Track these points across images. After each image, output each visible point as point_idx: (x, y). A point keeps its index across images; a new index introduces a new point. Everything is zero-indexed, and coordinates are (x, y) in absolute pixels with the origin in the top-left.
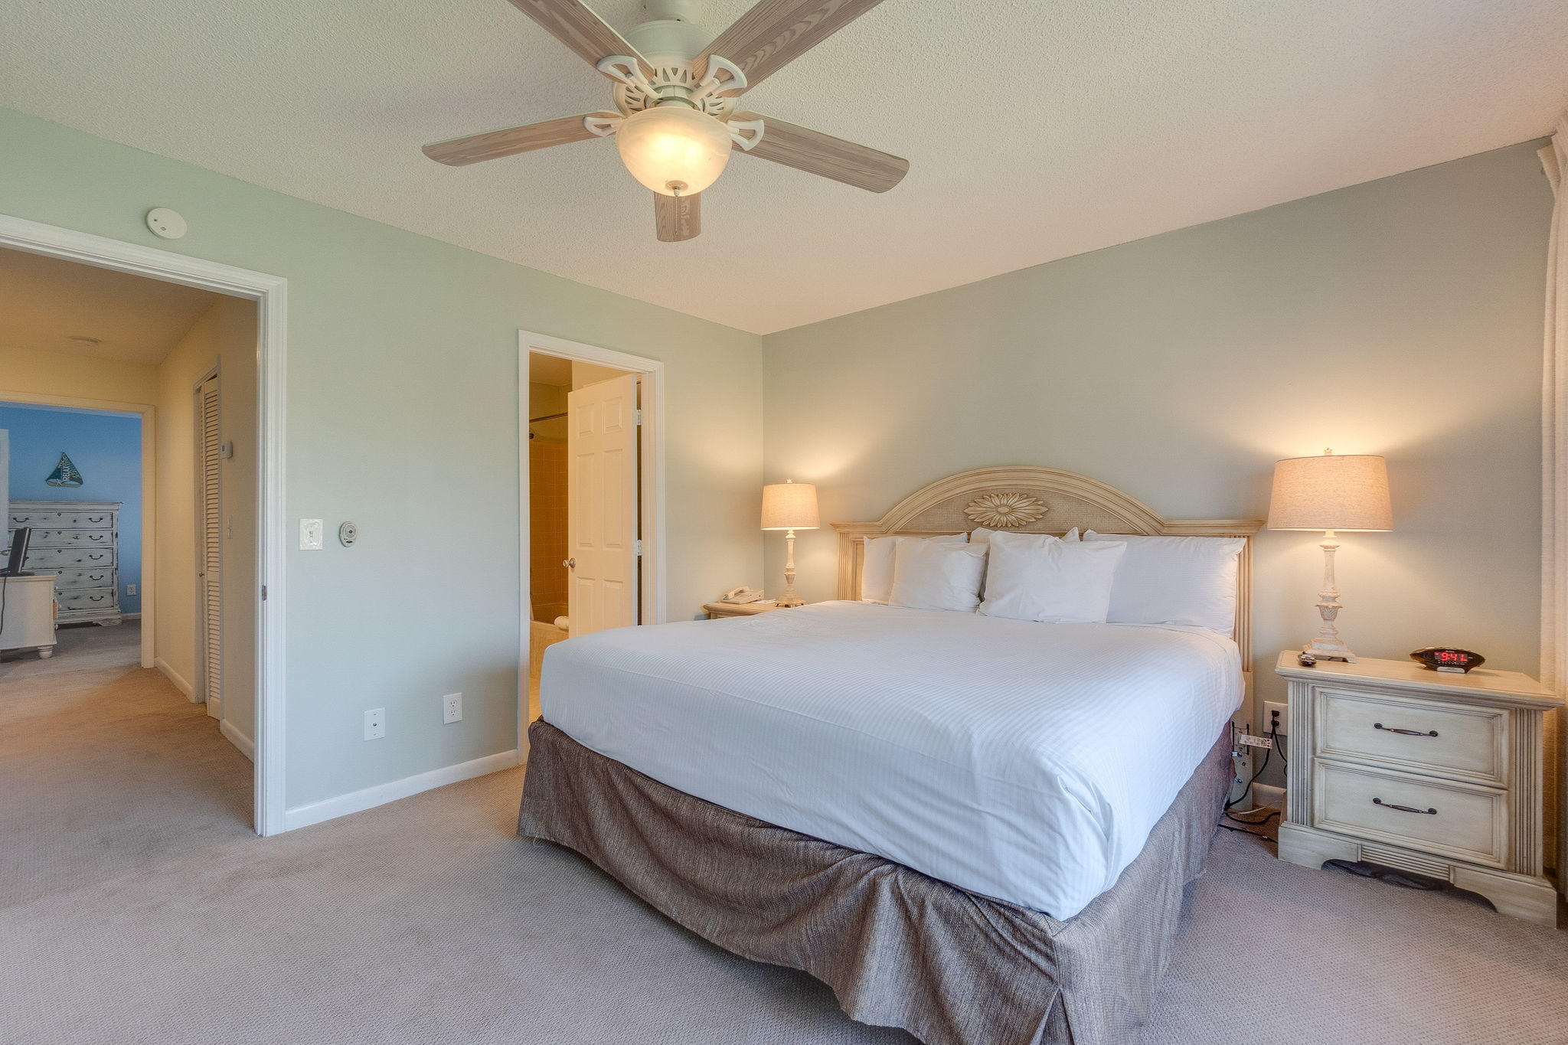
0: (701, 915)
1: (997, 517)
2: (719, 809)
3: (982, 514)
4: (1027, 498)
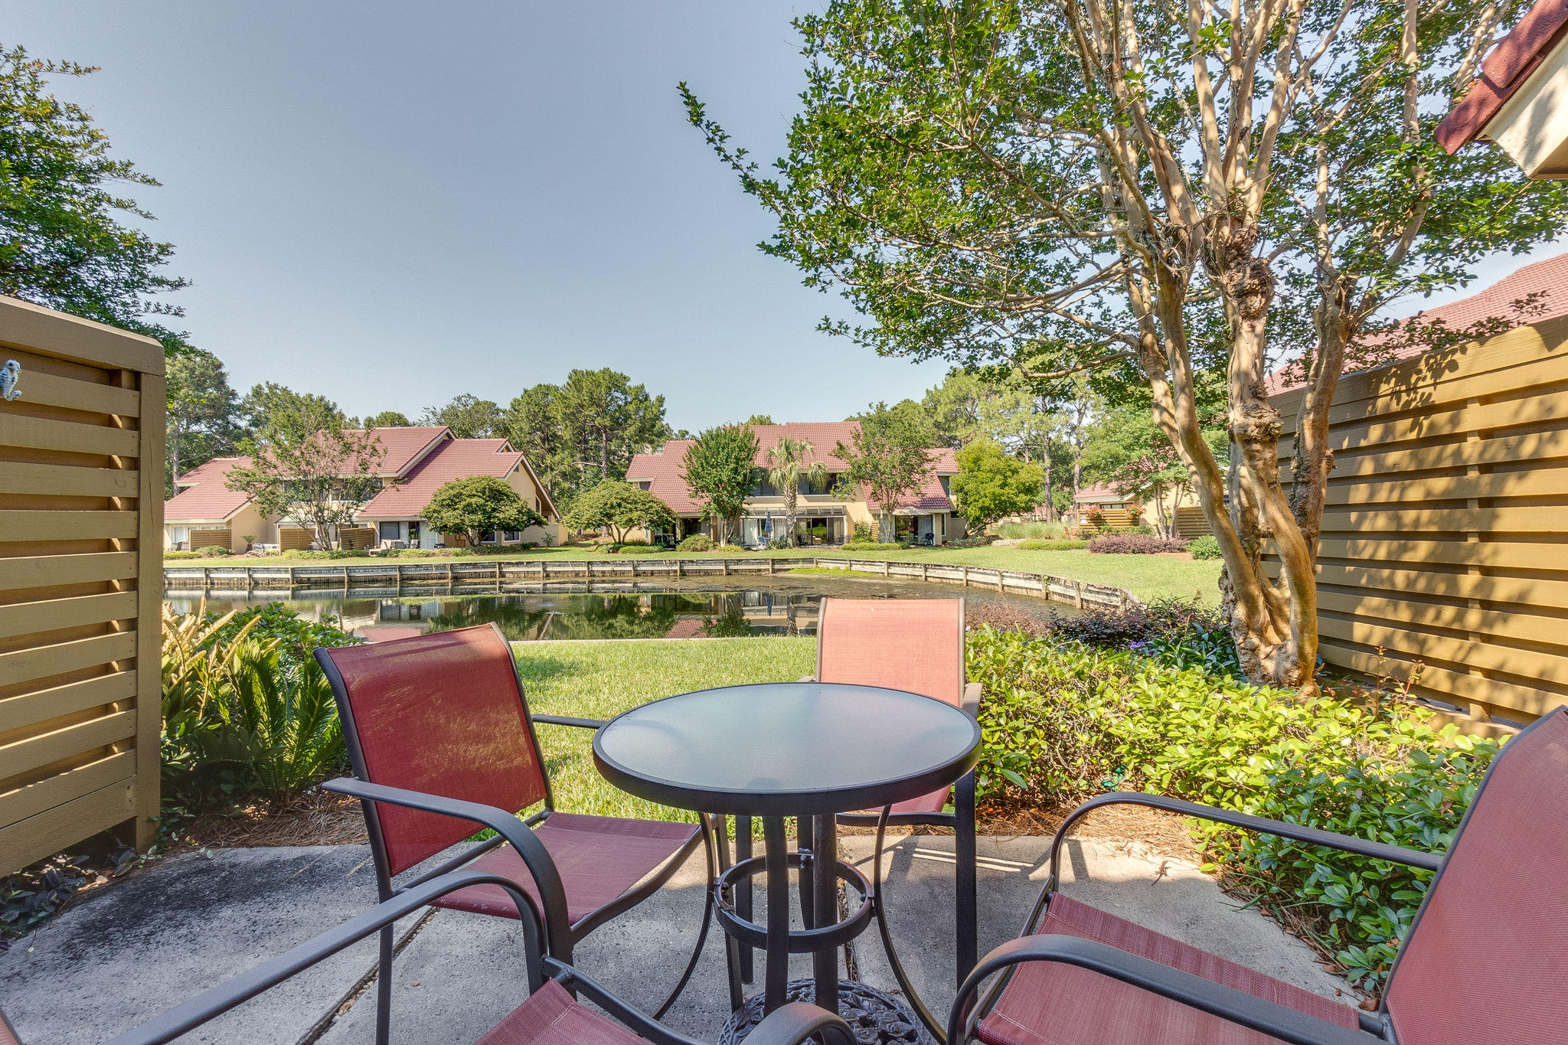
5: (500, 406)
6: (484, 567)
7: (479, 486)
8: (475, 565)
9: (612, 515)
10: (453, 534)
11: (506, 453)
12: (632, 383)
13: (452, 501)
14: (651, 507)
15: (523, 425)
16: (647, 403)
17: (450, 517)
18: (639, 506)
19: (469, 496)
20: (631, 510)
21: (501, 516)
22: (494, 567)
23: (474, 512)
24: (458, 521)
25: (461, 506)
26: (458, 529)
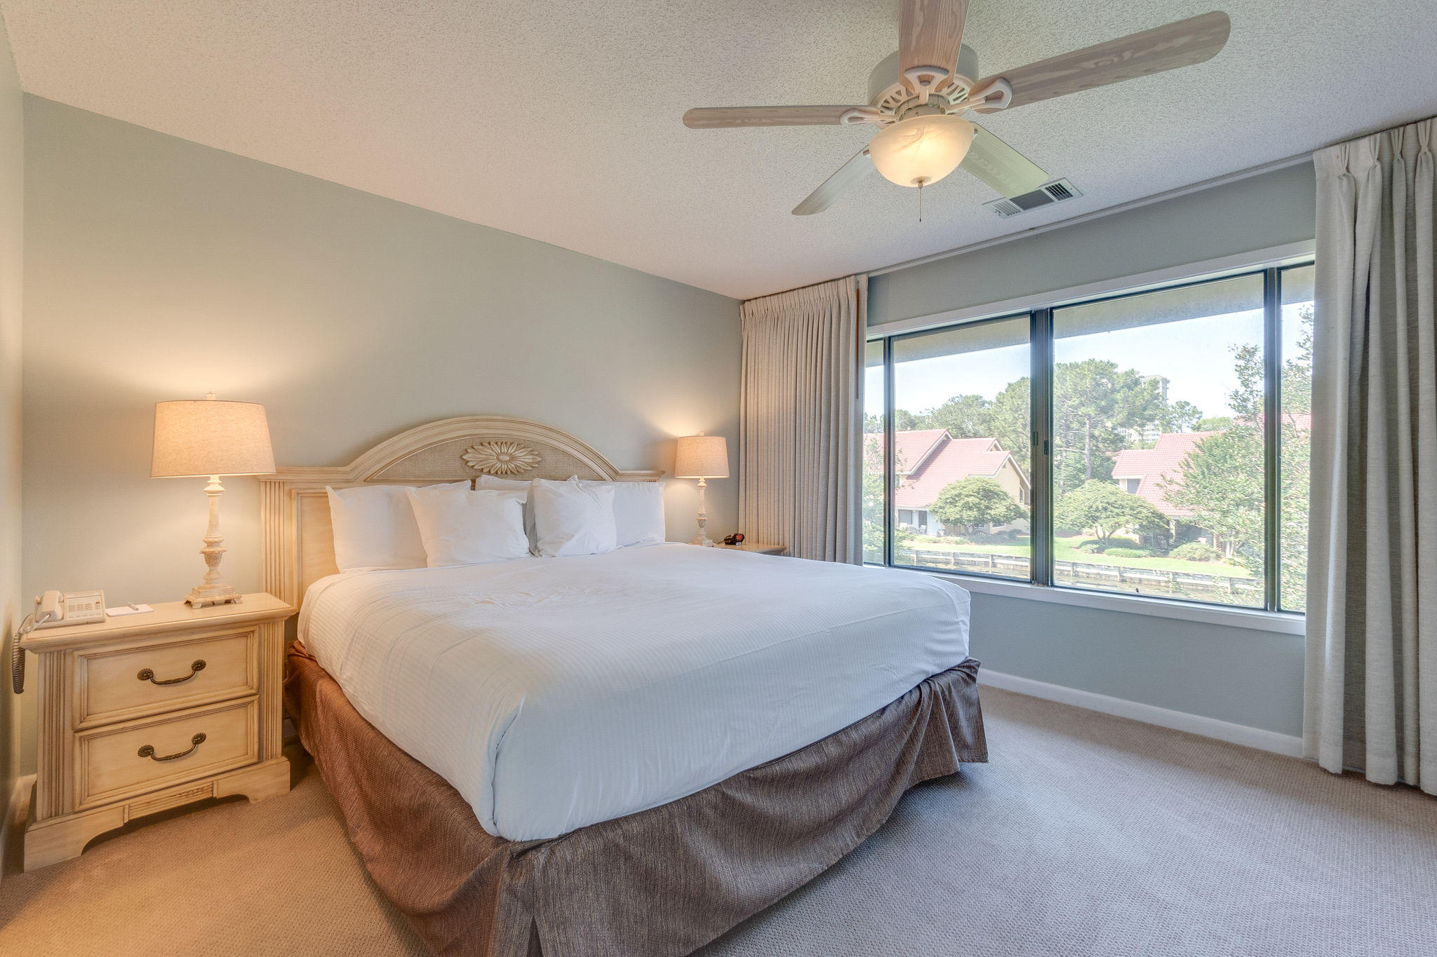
0: (837, 841)
1: (499, 465)
2: (855, 726)
3: (481, 461)
4: (523, 448)
5: (986, 398)
6: (979, 556)
7: (974, 487)
8: (972, 555)
9: (1097, 517)
10: (953, 526)
11: (995, 452)
12: (1122, 369)
13: (954, 499)
14: (1140, 512)
15: (1007, 416)
16: (1138, 389)
17: (953, 513)
18: (1127, 511)
19: (967, 496)
20: (1118, 514)
21: (992, 512)
22: (987, 557)
23: (970, 508)
24: (958, 516)
25: (959, 504)
26: (957, 522)
